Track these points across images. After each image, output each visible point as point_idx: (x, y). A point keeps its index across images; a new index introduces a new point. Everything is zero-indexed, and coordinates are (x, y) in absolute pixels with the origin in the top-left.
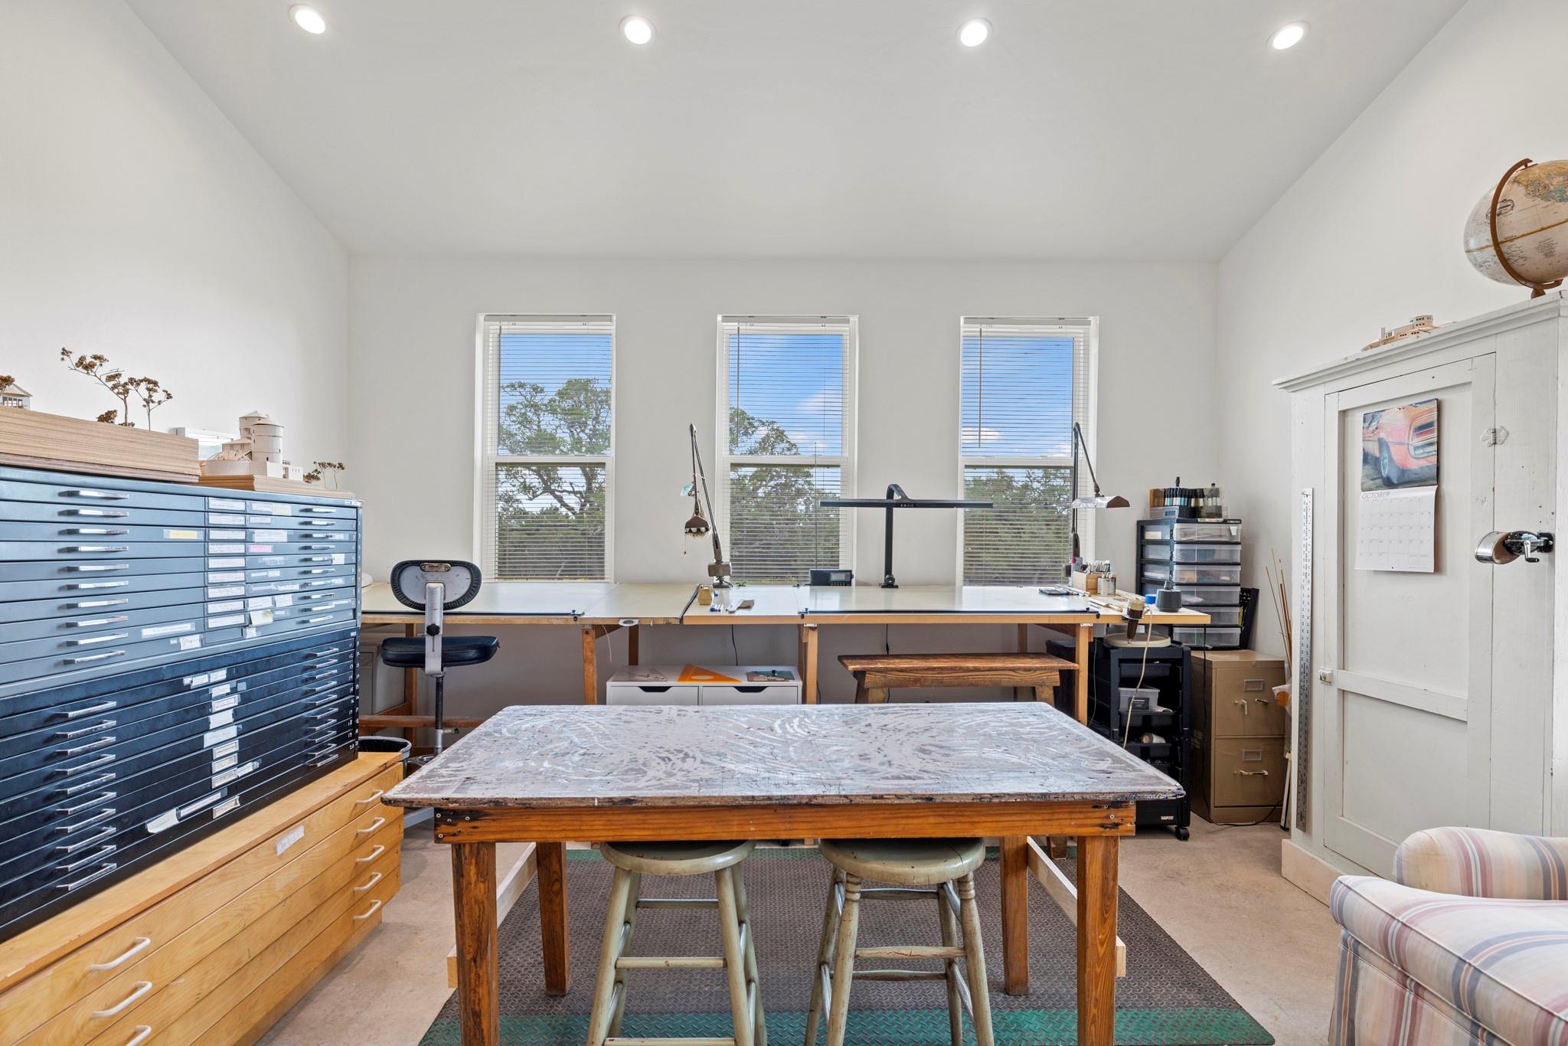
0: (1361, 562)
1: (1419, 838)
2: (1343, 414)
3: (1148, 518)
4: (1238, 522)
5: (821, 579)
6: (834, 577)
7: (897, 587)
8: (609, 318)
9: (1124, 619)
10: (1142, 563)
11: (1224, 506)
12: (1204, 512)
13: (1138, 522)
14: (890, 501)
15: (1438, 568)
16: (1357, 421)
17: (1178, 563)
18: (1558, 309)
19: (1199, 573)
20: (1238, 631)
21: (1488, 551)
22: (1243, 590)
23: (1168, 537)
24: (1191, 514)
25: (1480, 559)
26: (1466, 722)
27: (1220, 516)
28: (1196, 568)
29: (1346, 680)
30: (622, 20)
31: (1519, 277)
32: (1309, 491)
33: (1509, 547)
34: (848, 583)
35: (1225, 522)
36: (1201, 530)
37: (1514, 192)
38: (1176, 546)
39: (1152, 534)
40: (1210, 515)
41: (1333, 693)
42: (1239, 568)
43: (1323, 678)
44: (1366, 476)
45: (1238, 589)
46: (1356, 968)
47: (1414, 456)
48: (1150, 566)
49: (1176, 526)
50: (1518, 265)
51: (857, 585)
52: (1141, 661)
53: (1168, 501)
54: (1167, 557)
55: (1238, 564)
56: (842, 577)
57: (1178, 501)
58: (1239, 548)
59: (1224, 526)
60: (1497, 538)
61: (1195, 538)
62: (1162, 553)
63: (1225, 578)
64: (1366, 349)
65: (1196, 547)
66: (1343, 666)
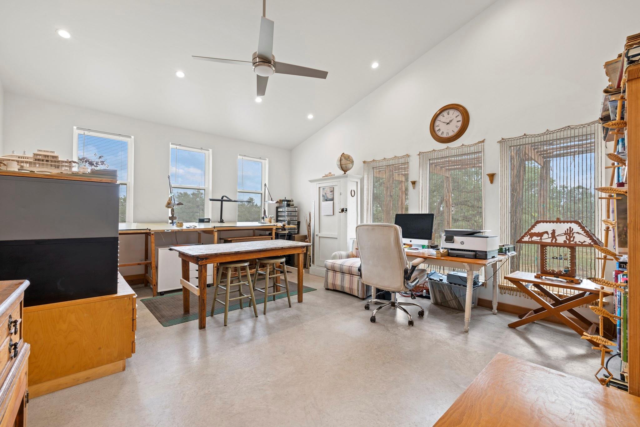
0: (323, 214)
1: (334, 254)
2: (319, 188)
3: (279, 206)
4: (297, 207)
5: (202, 221)
6: (205, 220)
7: (224, 222)
8: (130, 137)
9: (282, 227)
10: (277, 216)
11: (294, 204)
12: (291, 205)
13: (277, 207)
14: (222, 200)
15: (333, 214)
16: (321, 189)
17: (286, 216)
18: (347, 176)
19: (290, 218)
20: (297, 230)
21: (340, 211)
22: (298, 222)
23: (284, 210)
24: (288, 205)
25: (339, 212)
26: (337, 238)
27: (293, 206)
28: (290, 217)
29: (320, 235)
30: (176, 72)
31: (343, 170)
32: (314, 201)
33: (343, 210)
34: (209, 222)
35: (295, 207)
36: (290, 209)
37: (343, 158)
38: (286, 212)
39: (279, 210)
40: (292, 206)
41: (318, 237)
42: (297, 217)
43: (317, 235)
44: (323, 199)
45: (297, 221)
46: (328, 274)
47: (329, 196)
48: (279, 217)
49: (286, 208)
50: (343, 168)
51: (211, 222)
52: (285, 236)
53: (283, 202)
54: (284, 215)
55: (297, 216)
56: (207, 220)
57: (286, 202)
58: (297, 213)
59: (295, 208)
60: (341, 209)
61: (289, 210)
62: (283, 214)
63: (295, 219)
64: (323, 177)
65: (290, 212)
66: (319, 233)
